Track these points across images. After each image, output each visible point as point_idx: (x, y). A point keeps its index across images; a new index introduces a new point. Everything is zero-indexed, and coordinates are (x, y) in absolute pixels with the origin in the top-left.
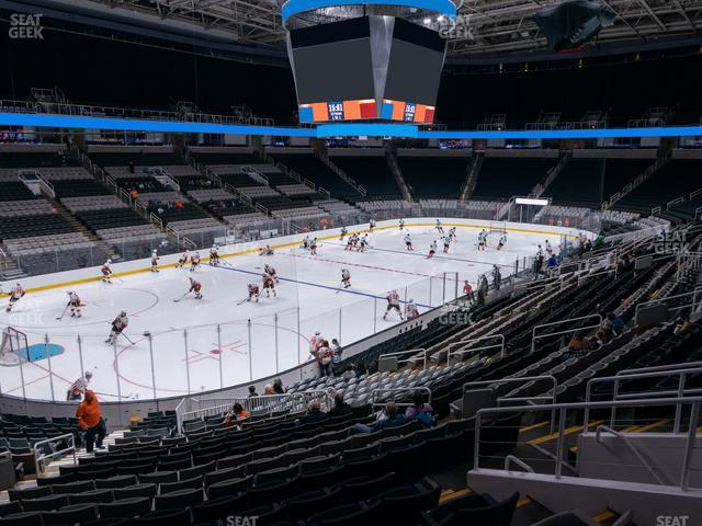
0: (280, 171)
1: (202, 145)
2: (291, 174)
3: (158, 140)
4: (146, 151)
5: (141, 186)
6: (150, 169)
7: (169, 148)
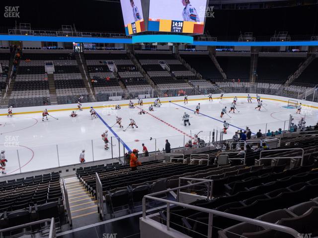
0: (181, 64)
1: (144, 50)
2: (187, 65)
3: (122, 47)
4: (112, 53)
5: (97, 69)
6: (107, 61)
7: (124, 52)
